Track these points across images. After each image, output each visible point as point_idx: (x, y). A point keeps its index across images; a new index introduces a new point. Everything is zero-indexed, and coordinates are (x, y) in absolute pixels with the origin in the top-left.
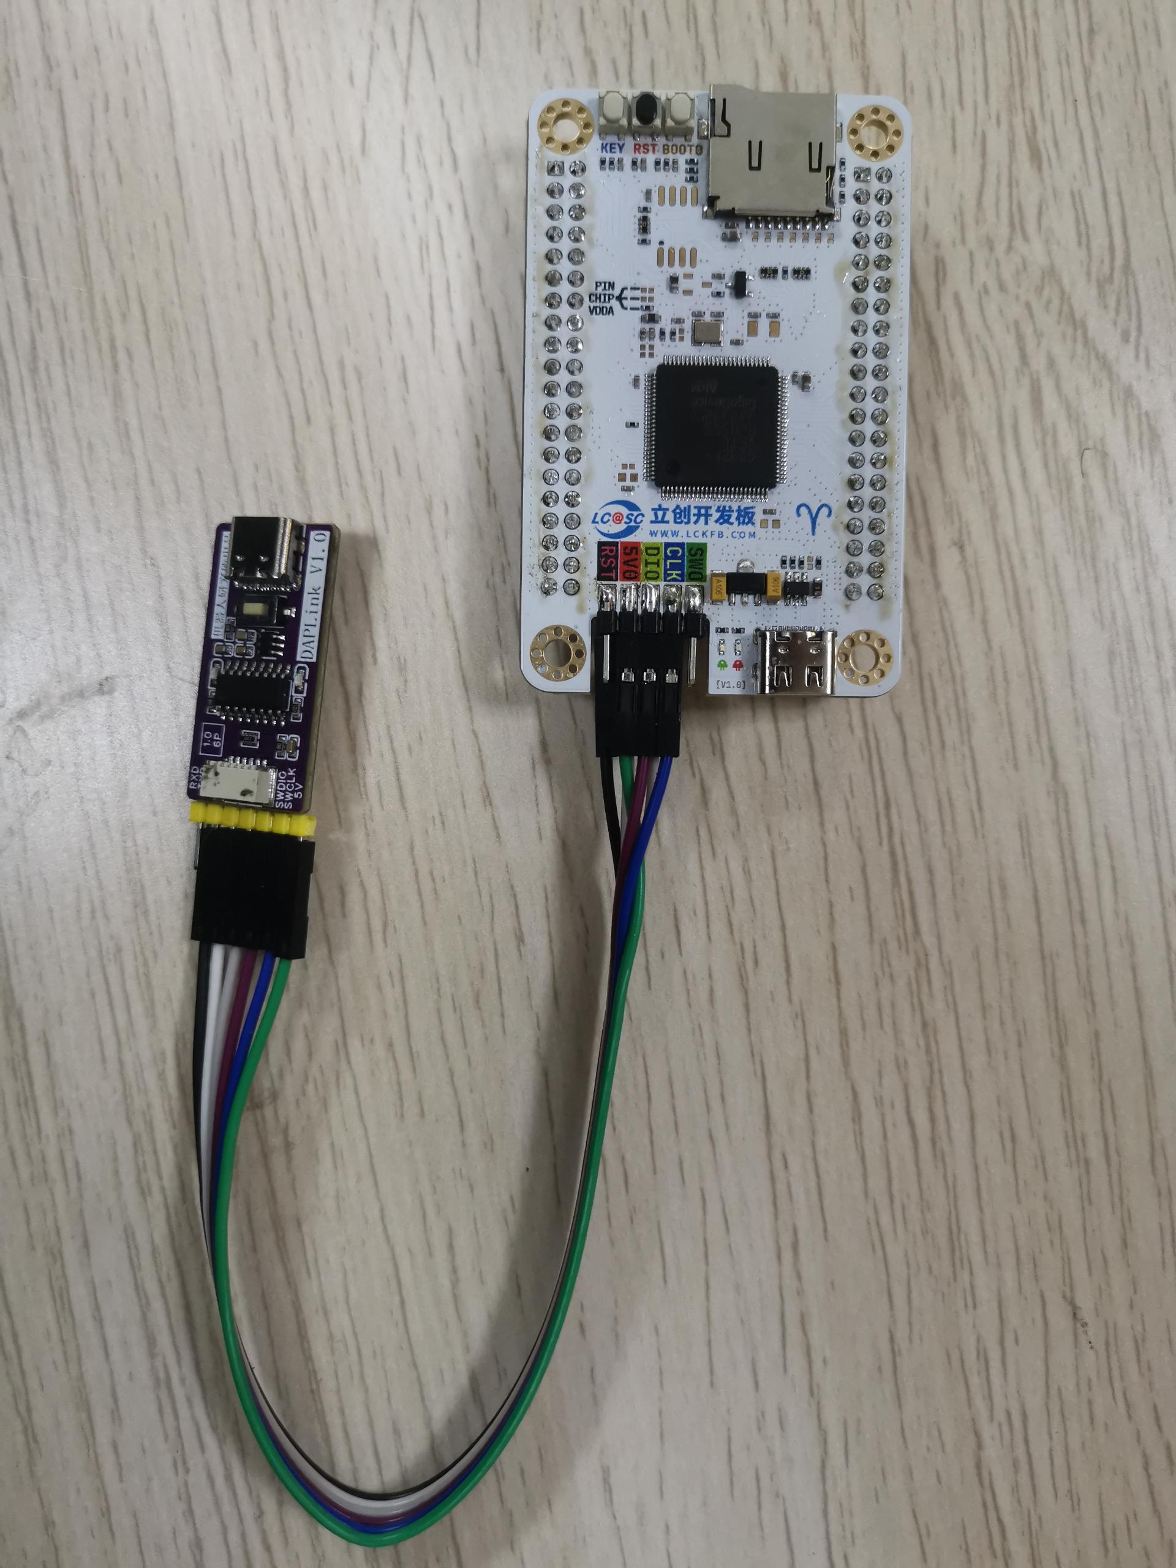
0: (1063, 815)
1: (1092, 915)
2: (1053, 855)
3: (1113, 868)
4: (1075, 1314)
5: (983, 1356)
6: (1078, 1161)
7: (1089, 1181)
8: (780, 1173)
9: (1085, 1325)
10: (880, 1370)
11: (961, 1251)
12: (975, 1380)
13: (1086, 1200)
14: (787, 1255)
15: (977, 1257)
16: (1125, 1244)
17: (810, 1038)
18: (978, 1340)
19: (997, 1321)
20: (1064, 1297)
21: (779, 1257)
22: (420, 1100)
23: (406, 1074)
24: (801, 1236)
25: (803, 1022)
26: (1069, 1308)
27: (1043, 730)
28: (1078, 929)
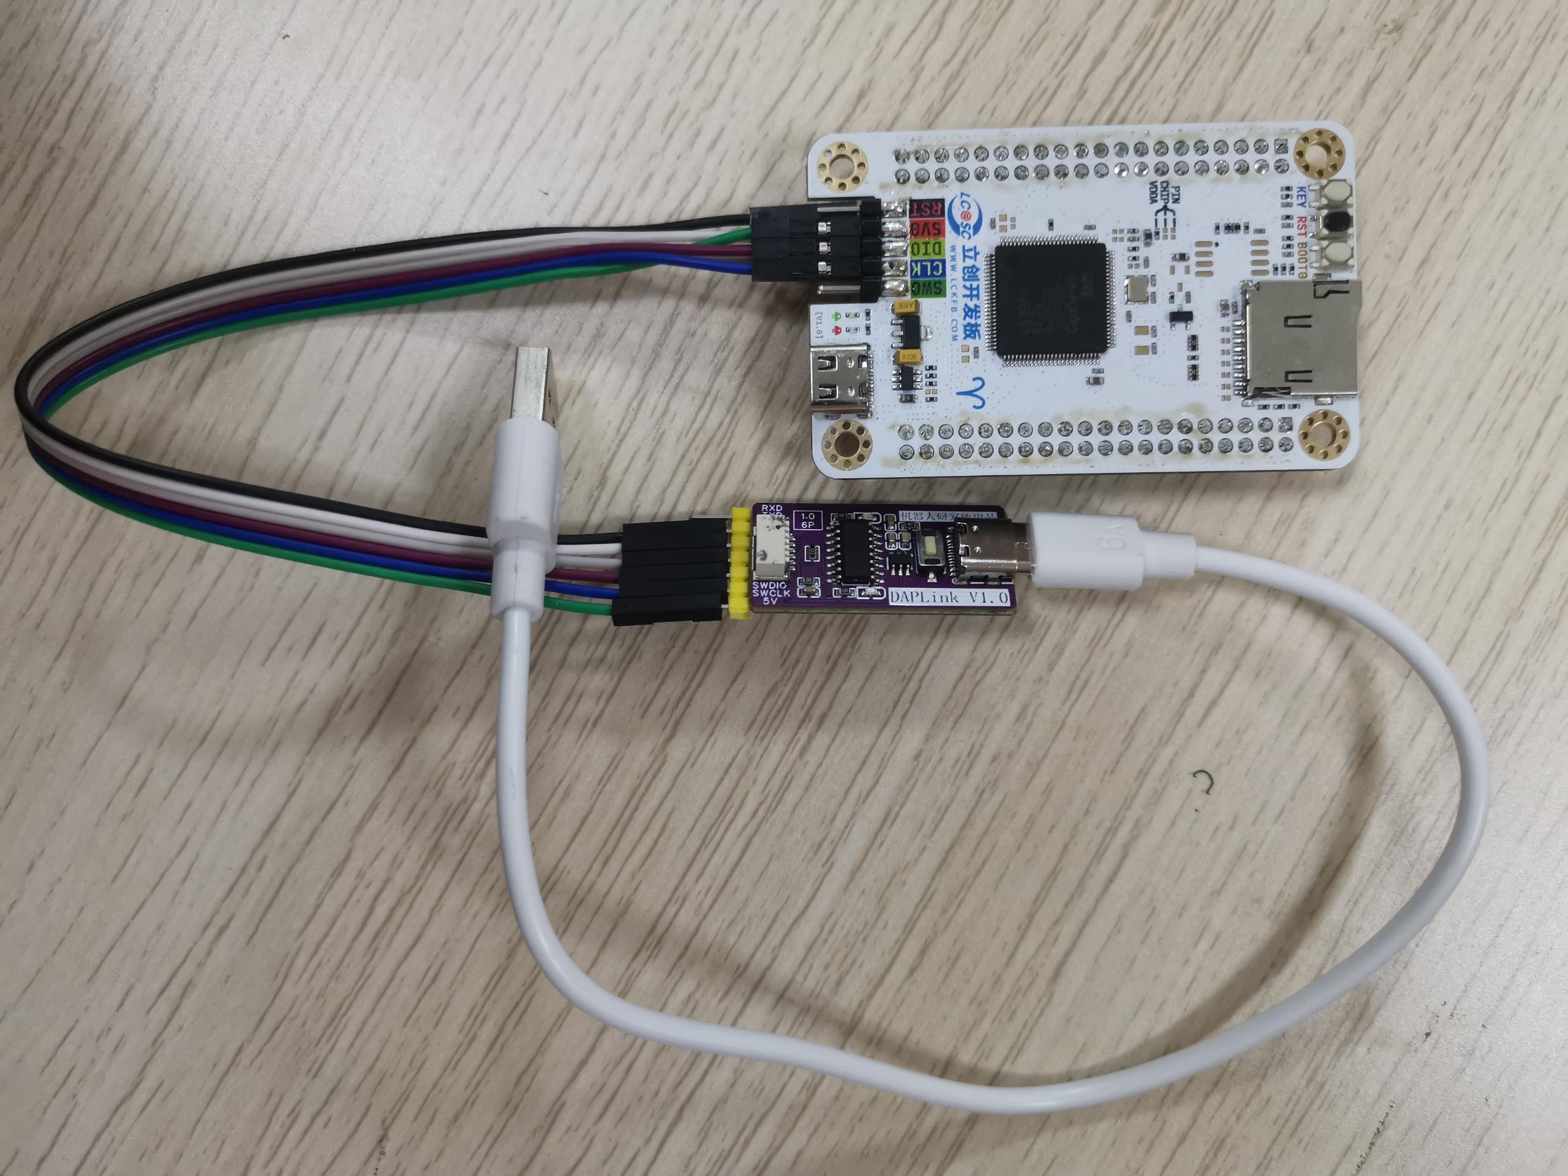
0: (650, 775)
1: (614, 864)
2: (619, 800)
3: (656, 842)
4: (381, 1141)
5: (294, 1115)
6: (468, 1033)
7: (465, 1052)
8: (252, 870)
9: (382, 1153)
10: (215, 1065)
11: (335, 1028)
12: (276, 1129)
13: (452, 1064)
14: (212, 931)
15: (344, 1042)
16: (456, 1118)
17: (348, 790)
18: (300, 1102)
19: (323, 1098)
20: (384, 1122)
21: (206, 927)
22: (43, 616)
23: (48, 590)
24: (233, 925)
25: (351, 777)
26: (382, 1132)
27: (682, 705)
28: (597, 867)
